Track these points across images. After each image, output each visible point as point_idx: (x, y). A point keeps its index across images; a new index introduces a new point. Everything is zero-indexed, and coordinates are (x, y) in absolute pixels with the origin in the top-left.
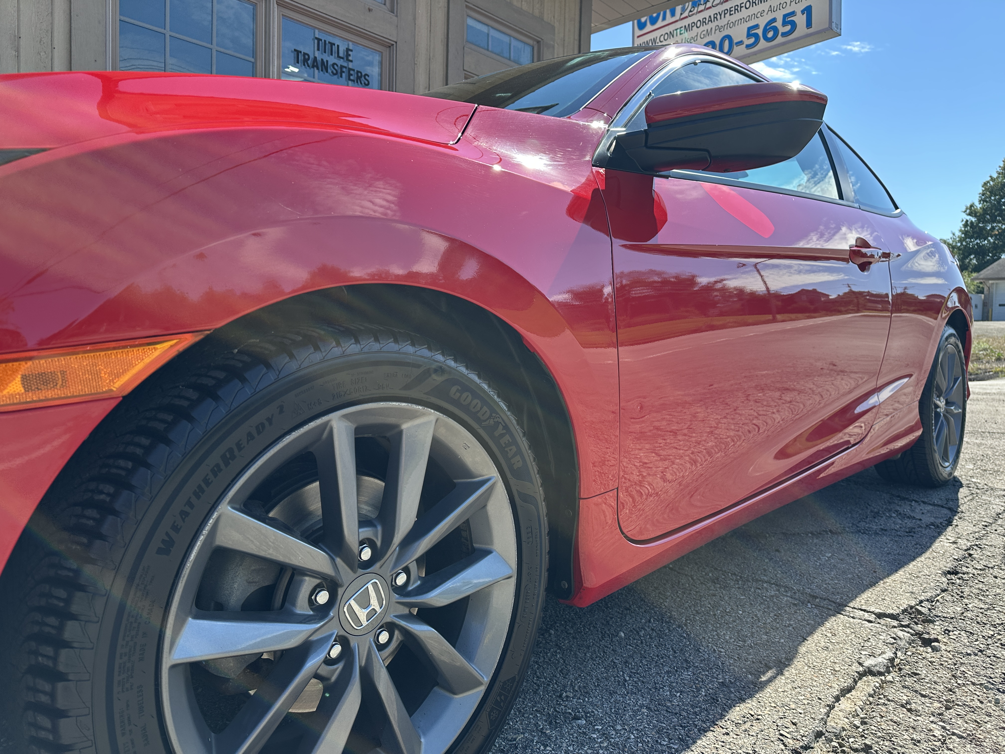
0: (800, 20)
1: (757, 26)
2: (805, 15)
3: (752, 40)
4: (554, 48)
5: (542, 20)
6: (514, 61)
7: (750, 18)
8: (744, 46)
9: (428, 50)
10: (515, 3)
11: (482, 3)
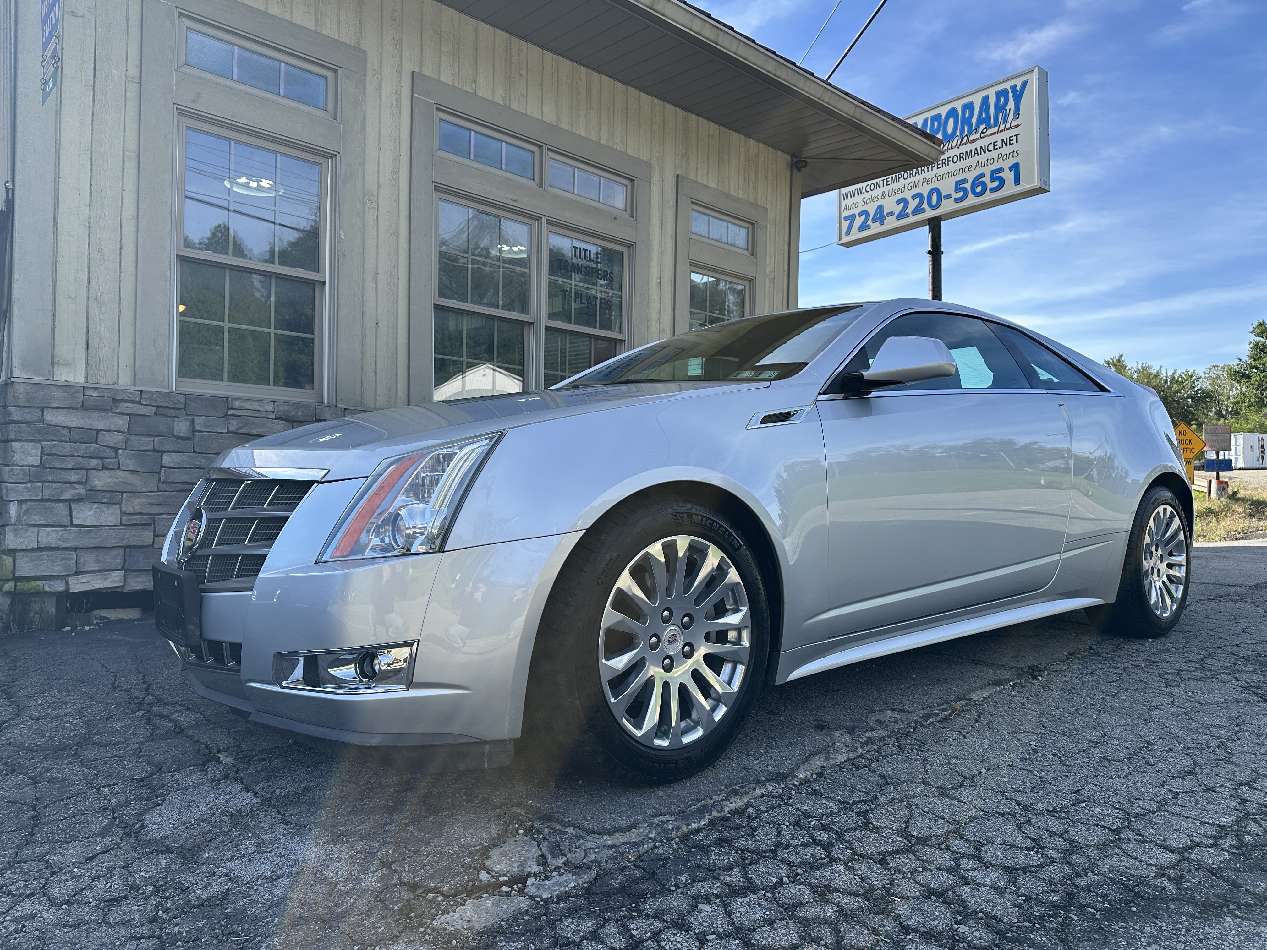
0: (1008, 176)
1: (965, 181)
2: (1013, 172)
3: (961, 194)
4: (766, 228)
5: (756, 204)
6: (732, 245)
7: (958, 172)
8: (953, 199)
9: (660, 246)
10: (732, 193)
11: (704, 197)
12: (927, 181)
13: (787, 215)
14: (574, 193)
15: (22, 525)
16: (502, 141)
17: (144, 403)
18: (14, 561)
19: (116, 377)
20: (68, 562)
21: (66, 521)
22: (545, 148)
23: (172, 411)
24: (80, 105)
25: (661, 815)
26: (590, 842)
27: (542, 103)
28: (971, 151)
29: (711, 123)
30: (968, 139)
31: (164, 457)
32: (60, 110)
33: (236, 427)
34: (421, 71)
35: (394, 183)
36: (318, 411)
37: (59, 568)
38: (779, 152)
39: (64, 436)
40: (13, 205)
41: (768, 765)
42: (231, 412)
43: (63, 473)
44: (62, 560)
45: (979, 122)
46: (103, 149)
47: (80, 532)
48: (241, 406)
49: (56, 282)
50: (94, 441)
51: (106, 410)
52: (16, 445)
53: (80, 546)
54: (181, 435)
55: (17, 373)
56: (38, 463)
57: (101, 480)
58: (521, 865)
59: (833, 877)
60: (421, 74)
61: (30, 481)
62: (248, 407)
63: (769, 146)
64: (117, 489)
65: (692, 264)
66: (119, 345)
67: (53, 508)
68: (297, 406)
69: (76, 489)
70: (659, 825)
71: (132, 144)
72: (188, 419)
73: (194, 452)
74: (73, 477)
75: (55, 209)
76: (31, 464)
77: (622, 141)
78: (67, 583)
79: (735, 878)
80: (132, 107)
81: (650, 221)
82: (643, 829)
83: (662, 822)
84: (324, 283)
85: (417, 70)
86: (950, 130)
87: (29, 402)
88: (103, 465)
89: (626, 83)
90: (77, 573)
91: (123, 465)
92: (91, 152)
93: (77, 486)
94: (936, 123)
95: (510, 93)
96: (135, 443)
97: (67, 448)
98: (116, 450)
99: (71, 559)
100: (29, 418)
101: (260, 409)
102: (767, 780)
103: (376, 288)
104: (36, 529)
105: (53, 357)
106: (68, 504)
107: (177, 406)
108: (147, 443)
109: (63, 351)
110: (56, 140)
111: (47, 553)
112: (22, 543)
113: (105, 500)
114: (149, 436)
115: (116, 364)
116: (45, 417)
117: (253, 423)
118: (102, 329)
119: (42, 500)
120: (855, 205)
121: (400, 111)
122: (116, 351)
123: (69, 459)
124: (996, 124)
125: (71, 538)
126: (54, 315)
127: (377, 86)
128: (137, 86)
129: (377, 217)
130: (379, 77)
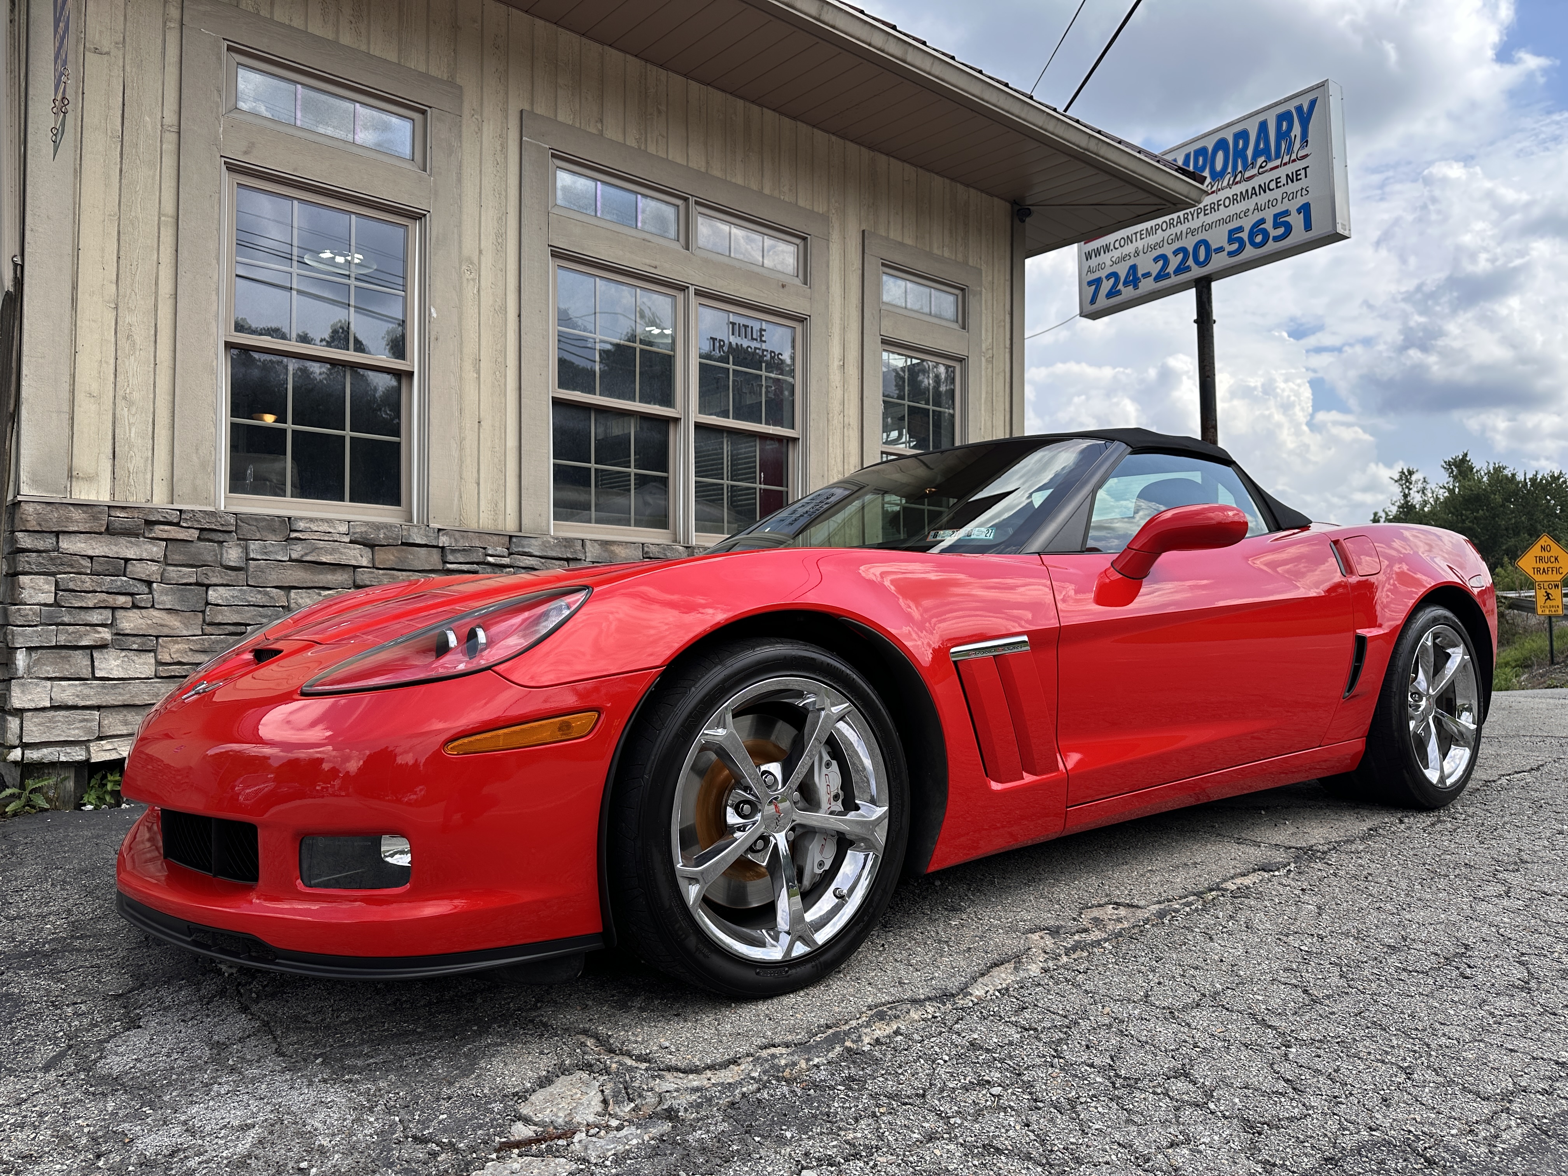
0: (1296, 220)
1: (1240, 229)
2: (1302, 214)
3: (1235, 246)
4: (981, 294)
5: (967, 264)
6: (936, 316)
7: (1231, 218)
8: (1225, 253)
9: (842, 319)
10: (936, 251)
11: (897, 257)
12: (1193, 232)
13: (1008, 277)
14: (730, 256)
15: (31, 678)
16: (637, 193)
17: (184, 525)
18: (22, 723)
19: (149, 493)
20: (89, 724)
21: (86, 673)
22: (692, 200)
23: (220, 534)
24: (105, 161)
25: (774, 1046)
26: (670, 1082)
27: (687, 145)
28: (1247, 191)
29: (907, 166)
30: (1243, 176)
31: (210, 592)
32: (81, 168)
33: (302, 553)
34: (533, 109)
35: (499, 248)
36: (405, 533)
37: (77, 731)
38: (996, 199)
39: (84, 567)
40: (22, 284)
41: (932, 979)
42: (293, 535)
43: (83, 613)
44: (81, 721)
45: (1256, 155)
46: (133, 214)
47: (103, 687)
48: (306, 528)
49: (74, 377)
50: (122, 573)
51: (137, 536)
52: (24, 579)
53: (104, 704)
54: (232, 564)
55: (25, 489)
56: (51, 600)
57: (130, 622)
58: (569, 1114)
59: (996, 1134)
60: (532, 112)
61: (41, 624)
62: (315, 529)
63: (982, 191)
64: (151, 632)
65: (884, 342)
66: (153, 454)
67: (70, 656)
68: (377, 527)
69: (99, 633)
70: (767, 1060)
71: (169, 207)
72: (240, 544)
73: (248, 585)
74: (95, 617)
75: (73, 288)
76: (42, 602)
77: (790, 190)
78: (88, 751)
79: (862, 1133)
80: (169, 162)
81: (828, 288)
82: (746, 1066)
83: (773, 1056)
84: (412, 373)
85: (527, 107)
86: (1219, 166)
87: (40, 525)
88: (133, 603)
89: (795, 118)
90: (100, 738)
91: (158, 603)
92: (119, 218)
93: (100, 629)
94: (1201, 159)
95: (646, 134)
96: (173, 575)
97: (88, 582)
98: (149, 583)
99: (93, 720)
100: (40, 545)
101: (330, 530)
102: (929, 999)
103: (479, 378)
104: (49, 683)
105: (70, 470)
106: (88, 651)
107: (225, 529)
108: (189, 575)
109: (83, 462)
110: (75, 204)
111: (63, 713)
112: (32, 700)
113: (135, 647)
114: (192, 566)
115: (149, 476)
116: (61, 544)
117: (322, 548)
118: (133, 435)
119: (56, 647)
120: (1100, 266)
121: (506, 158)
122: (150, 462)
123: (90, 595)
124: (1278, 156)
125: (91, 694)
126: (73, 419)
127: (477, 129)
128: (174, 136)
129: (479, 291)
130: (479, 117)
